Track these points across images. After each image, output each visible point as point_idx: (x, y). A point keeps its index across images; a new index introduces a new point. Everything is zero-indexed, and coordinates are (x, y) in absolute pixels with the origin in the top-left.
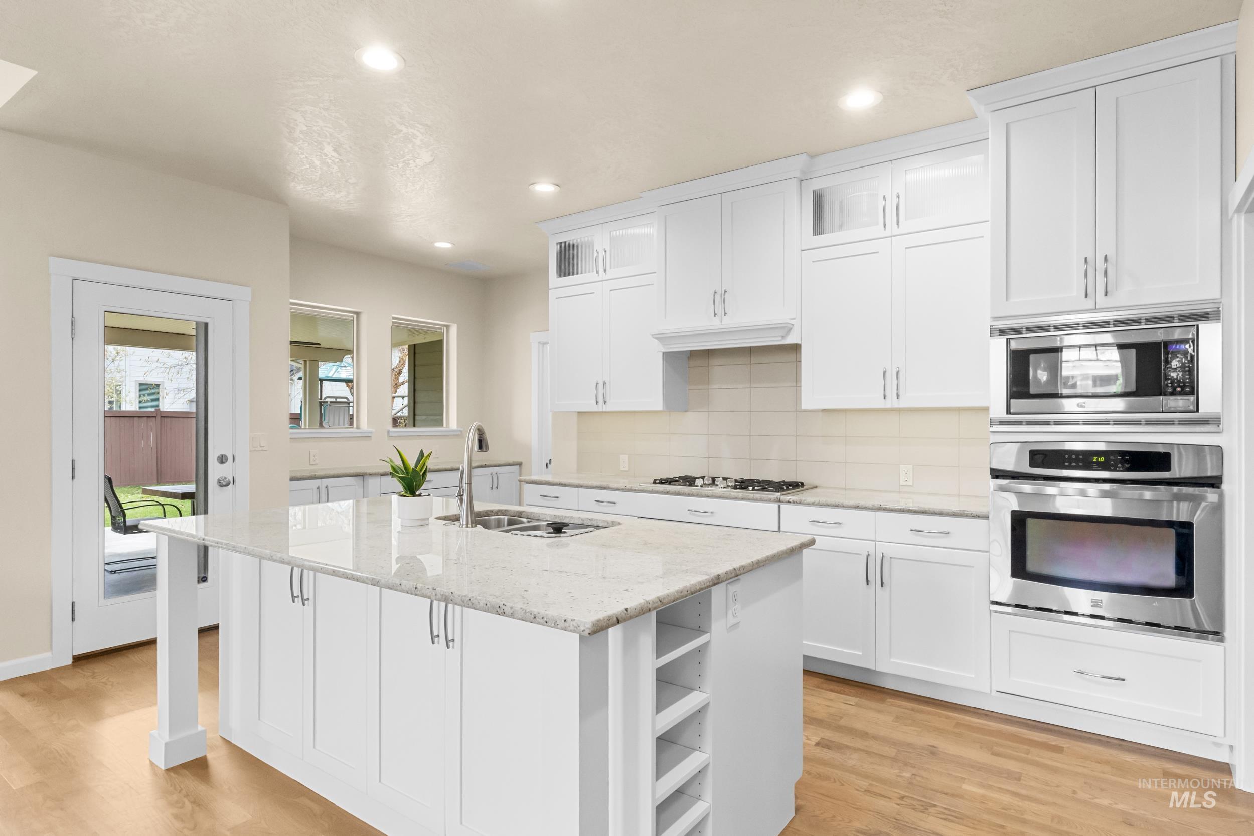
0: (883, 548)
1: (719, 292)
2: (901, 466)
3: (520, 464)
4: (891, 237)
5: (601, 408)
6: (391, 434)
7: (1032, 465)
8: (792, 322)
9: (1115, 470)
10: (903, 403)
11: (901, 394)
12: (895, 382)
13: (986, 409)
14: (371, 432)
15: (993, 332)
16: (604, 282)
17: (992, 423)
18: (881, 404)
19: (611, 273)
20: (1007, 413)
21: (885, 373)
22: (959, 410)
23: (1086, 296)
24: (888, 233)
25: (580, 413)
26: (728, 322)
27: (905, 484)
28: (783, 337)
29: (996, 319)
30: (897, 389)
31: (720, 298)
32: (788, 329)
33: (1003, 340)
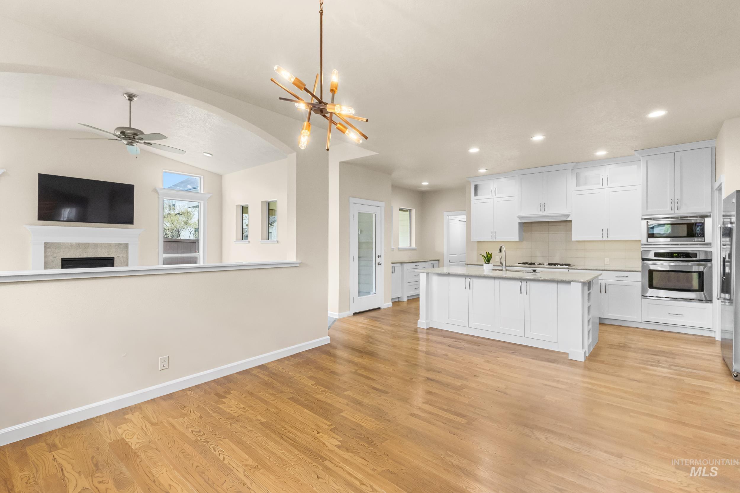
0: (605, 281)
1: (542, 204)
2: (605, 258)
3: (439, 260)
4: (605, 188)
5: (493, 240)
6: (399, 249)
7: (655, 256)
8: (570, 214)
9: (680, 258)
10: (609, 239)
11: (608, 236)
12: (606, 232)
13: (640, 241)
14: (393, 248)
15: (643, 219)
16: (494, 199)
17: (642, 245)
18: (601, 239)
19: (497, 196)
20: (647, 242)
21: (603, 230)
22: (626, 241)
23: (672, 210)
24: (604, 187)
25: (478, 242)
26: (546, 213)
27: (606, 264)
28: (566, 218)
29: (643, 215)
30: (607, 234)
31: (543, 206)
32: (568, 216)
33: (646, 221)
